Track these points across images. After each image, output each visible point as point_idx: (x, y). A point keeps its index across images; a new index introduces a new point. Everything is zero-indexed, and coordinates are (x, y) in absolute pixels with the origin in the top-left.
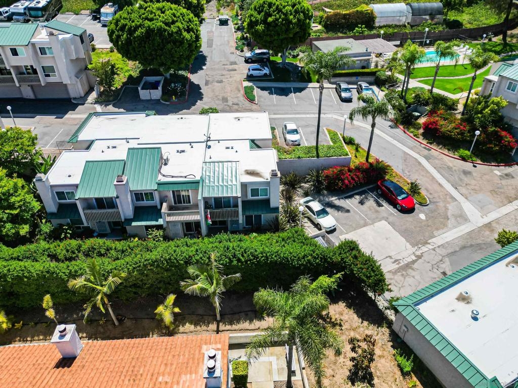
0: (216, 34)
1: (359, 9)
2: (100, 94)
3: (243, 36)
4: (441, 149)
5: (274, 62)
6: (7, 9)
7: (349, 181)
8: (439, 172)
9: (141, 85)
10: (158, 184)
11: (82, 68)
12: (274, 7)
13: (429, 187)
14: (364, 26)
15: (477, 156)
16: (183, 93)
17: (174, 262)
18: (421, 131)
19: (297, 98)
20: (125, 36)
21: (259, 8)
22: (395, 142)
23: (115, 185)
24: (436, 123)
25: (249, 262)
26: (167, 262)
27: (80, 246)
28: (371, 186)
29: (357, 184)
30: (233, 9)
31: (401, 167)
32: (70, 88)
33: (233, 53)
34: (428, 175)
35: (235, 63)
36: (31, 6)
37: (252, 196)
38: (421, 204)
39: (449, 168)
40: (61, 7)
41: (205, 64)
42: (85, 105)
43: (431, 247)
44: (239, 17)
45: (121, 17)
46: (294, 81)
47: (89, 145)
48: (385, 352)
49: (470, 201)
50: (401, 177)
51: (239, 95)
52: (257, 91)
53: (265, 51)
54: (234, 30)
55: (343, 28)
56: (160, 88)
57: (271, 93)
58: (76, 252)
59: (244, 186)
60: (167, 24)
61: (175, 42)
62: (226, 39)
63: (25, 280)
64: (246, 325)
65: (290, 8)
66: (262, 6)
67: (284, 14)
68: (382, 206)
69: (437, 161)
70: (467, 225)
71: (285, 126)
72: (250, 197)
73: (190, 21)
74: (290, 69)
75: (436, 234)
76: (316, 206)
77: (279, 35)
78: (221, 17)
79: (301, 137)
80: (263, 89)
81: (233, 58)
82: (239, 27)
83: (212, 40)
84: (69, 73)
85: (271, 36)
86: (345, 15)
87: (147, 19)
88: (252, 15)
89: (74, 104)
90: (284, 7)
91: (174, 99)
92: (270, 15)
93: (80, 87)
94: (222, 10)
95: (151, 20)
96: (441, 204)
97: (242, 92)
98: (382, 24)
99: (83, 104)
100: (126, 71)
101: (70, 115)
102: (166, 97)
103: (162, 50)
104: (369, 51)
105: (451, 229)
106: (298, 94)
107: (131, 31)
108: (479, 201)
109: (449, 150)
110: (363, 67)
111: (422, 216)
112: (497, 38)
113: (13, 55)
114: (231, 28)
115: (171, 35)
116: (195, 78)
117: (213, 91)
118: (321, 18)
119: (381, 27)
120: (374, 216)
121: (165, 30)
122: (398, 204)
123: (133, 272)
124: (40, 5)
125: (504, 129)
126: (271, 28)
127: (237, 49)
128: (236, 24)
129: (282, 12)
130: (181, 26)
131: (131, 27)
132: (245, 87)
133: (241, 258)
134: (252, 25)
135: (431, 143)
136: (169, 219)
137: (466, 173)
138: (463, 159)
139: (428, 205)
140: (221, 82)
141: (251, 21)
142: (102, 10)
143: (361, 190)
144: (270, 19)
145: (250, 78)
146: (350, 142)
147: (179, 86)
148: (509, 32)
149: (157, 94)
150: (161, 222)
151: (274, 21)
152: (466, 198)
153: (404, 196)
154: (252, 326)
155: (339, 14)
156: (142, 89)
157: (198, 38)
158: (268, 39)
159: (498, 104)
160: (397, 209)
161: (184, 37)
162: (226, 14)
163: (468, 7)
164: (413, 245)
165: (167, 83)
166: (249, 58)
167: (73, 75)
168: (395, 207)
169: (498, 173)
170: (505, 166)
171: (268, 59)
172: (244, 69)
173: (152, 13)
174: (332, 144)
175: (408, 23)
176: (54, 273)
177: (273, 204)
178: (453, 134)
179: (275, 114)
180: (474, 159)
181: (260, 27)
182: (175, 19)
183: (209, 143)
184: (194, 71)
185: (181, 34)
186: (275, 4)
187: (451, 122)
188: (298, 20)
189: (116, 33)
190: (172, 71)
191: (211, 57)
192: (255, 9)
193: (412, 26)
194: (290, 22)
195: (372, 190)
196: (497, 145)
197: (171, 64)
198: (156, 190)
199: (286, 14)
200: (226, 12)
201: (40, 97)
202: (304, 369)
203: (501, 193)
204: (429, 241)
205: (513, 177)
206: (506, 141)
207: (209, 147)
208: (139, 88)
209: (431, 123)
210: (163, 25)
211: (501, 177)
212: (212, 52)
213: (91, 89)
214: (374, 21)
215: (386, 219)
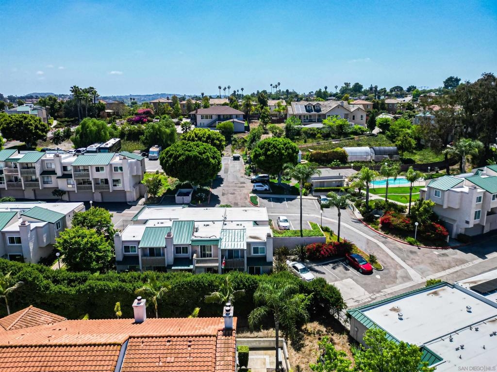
0: (231, 165)
1: (335, 150)
2: (148, 199)
3: (250, 166)
4: (394, 237)
5: (273, 183)
6: (85, 149)
7: (325, 252)
8: (392, 251)
9: (178, 193)
10: (192, 241)
11: (137, 182)
12: (272, 145)
13: (385, 260)
14: (338, 160)
15: (421, 242)
16: (206, 200)
17: (201, 285)
18: (380, 225)
19: (288, 204)
20: (172, 160)
21: (261, 146)
22: (361, 233)
23: (166, 238)
24: (388, 219)
25: (251, 286)
26: (197, 284)
27: (139, 276)
28: (342, 259)
29: (330, 255)
30: (243, 150)
31: (364, 247)
32: (128, 194)
33: (243, 177)
34: (384, 253)
35: (244, 183)
36: (101, 146)
37: (254, 253)
38: (377, 269)
39: (400, 249)
40: (120, 148)
41: (222, 183)
42: (137, 206)
43: (383, 294)
44: (248, 156)
45: (170, 149)
46: (286, 194)
47: (145, 222)
48: (344, 349)
49: (414, 269)
50: (364, 253)
51: (246, 201)
52: (259, 199)
53: (266, 175)
54: (243, 163)
55: (324, 162)
56: (190, 195)
57: (270, 201)
58: (137, 279)
59: (249, 244)
60: (200, 153)
61: (204, 164)
62: (238, 168)
63: (106, 291)
64: (248, 334)
65: (282, 146)
66: (264, 145)
67: (278, 149)
68: (349, 270)
69: (391, 245)
70: (411, 282)
71: (279, 218)
72: (252, 254)
73: (215, 152)
74: (285, 187)
75: (387, 287)
76: (300, 266)
77: (275, 163)
78: (234, 155)
79: (290, 224)
80: (264, 198)
81: (242, 180)
82: (247, 161)
83: (228, 169)
84: (130, 184)
85: (269, 163)
86: (325, 153)
87: (187, 150)
88: (256, 150)
89: (130, 205)
90: (278, 145)
91: (200, 203)
92: (269, 150)
93: (135, 194)
94: (235, 151)
95: (190, 151)
96: (393, 270)
97: (249, 200)
98: (353, 161)
99: (135, 205)
100: (166, 186)
101: (126, 211)
102: (194, 201)
103: (195, 169)
104: (341, 175)
105: (398, 284)
106: (289, 202)
107: (176, 158)
108: (421, 269)
109: (400, 238)
110: (338, 186)
111: (378, 277)
112: (443, 171)
113: (96, 171)
114: (242, 162)
115: (202, 160)
116: (215, 192)
117: (228, 199)
118: (308, 156)
119: (352, 162)
120: (343, 276)
121: (199, 157)
122: (360, 268)
123: (175, 289)
124: (108, 146)
125: (437, 223)
126: (269, 158)
127: (245, 174)
128: (245, 160)
129: (277, 148)
130: (209, 155)
131: (177, 155)
132: (251, 197)
133: (246, 283)
134: (257, 156)
135: (387, 234)
136: (197, 265)
137: (412, 252)
138: (411, 244)
139: (382, 270)
140: (234, 194)
141: (256, 154)
142: (151, 149)
143: (334, 260)
144: (269, 153)
145: (254, 191)
146: (326, 230)
147: (204, 195)
148: (451, 167)
149: (188, 199)
150: (191, 267)
151: (271, 154)
152: (411, 267)
153: (364, 263)
154: (252, 335)
155: (320, 153)
156: (178, 196)
157: (219, 163)
158: (268, 165)
159: (428, 204)
160: (360, 272)
161: (211, 162)
162: (237, 153)
163: (419, 151)
164: (370, 293)
165: (195, 193)
166: (254, 180)
167: (132, 184)
168: (358, 270)
169: (437, 253)
170: (442, 249)
171: (268, 181)
172: (251, 186)
173: (190, 147)
174: (312, 229)
175: (373, 160)
176: (123, 288)
177: (268, 260)
178: (401, 226)
179: (272, 213)
180: (418, 243)
181: (262, 158)
182: (206, 151)
183: (225, 223)
184: (214, 187)
185: (209, 160)
186: (272, 144)
187: (400, 218)
188: (288, 153)
189: (166, 159)
190: (199, 186)
191: (227, 179)
192: (259, 147)
193: (376, 162)
194: (283, 154)
195: (342, 261)
196: (434, 234)
197: (200, 179)
198: (190, 244)
199: (279, 149)
200: (238, 152)
201: (105, 201)
202: (288, 359)
203: (438, 264)
204: (382, 291)
205: (448, 256)
206: (439, 231)
207: (226, 224)
208: (176, 195)
209: (386, 219)
210: (198, 154)
211: (439, 256)
212: (227, 176)
213: (141, 197)
214: (346, 158)
215: (351, 278)
